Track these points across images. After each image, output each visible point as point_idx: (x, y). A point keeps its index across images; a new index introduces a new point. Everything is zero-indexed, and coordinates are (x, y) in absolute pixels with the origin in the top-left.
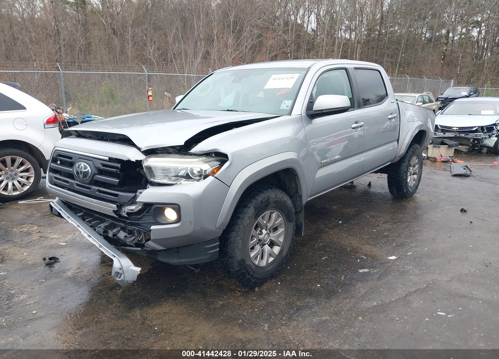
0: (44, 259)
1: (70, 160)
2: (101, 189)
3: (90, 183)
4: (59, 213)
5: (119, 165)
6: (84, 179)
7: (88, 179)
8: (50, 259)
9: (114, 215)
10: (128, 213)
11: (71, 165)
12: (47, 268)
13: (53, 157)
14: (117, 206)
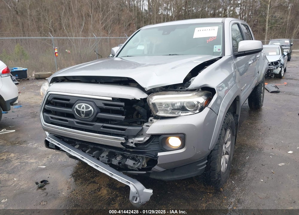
0: (37, 183)
1: (68, 102)
2: (105, 125)
3: (93, 121)
4: (56, 146)
5: (123, 104)
6: (86, 118)
7: (91, 117)
8: (42, 182)
9: (122, 146)
10: (136, 144)
11: (71, 106)
12: (40, 190)
13: (47, 99)
14: (125, 138)
